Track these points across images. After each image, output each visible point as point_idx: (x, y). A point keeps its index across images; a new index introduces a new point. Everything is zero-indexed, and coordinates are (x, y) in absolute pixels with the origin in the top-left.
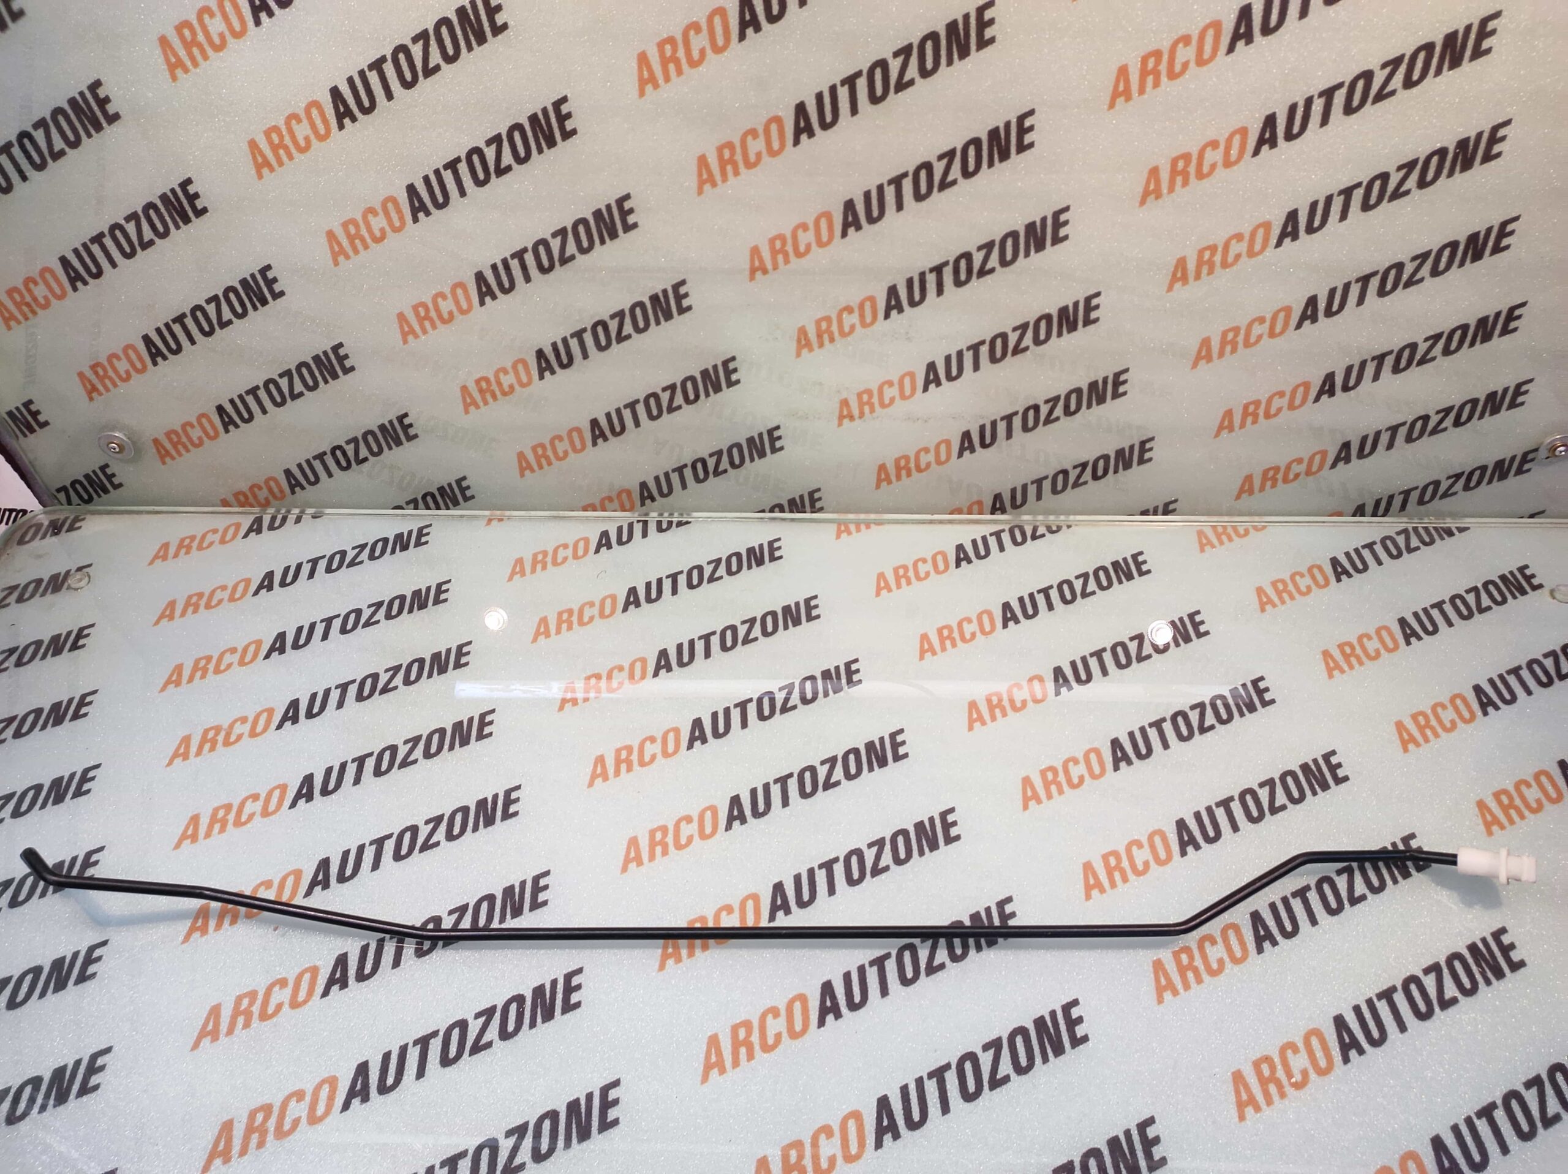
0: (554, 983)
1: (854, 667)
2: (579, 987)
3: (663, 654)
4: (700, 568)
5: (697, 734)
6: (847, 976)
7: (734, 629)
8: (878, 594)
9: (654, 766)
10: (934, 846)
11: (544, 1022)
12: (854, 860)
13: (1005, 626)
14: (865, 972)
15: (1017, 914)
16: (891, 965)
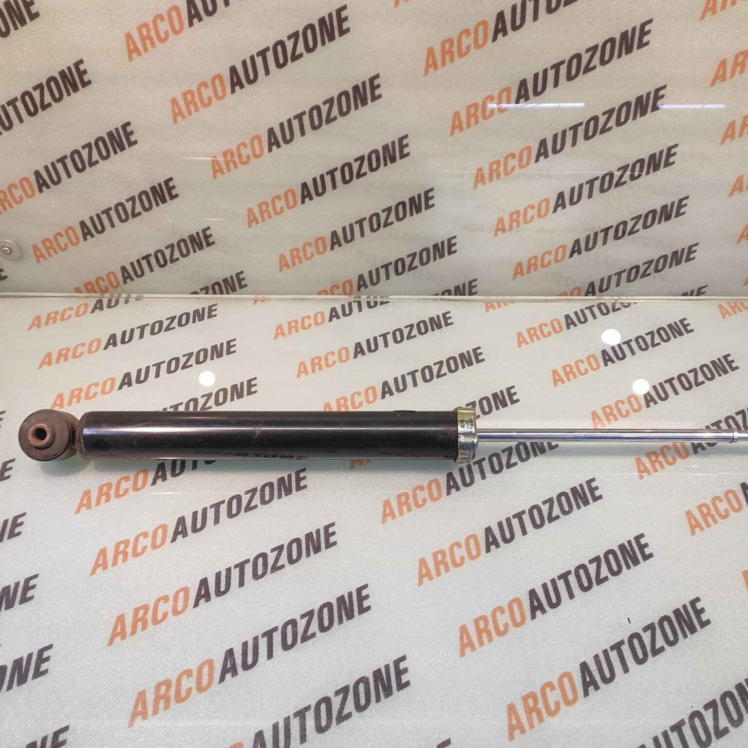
0: (350, 595)
1: (512, 391)
2: (367, 597)
3: (385, 384)
4: (400, 330)
6: (545, 586)
7: (430, 368)
8: (520, 346)
10: (586, 503)
11: (348, 620)
12: (535, 512)
14: (556, 583)
15: (649, 544)
16: (572, 579)
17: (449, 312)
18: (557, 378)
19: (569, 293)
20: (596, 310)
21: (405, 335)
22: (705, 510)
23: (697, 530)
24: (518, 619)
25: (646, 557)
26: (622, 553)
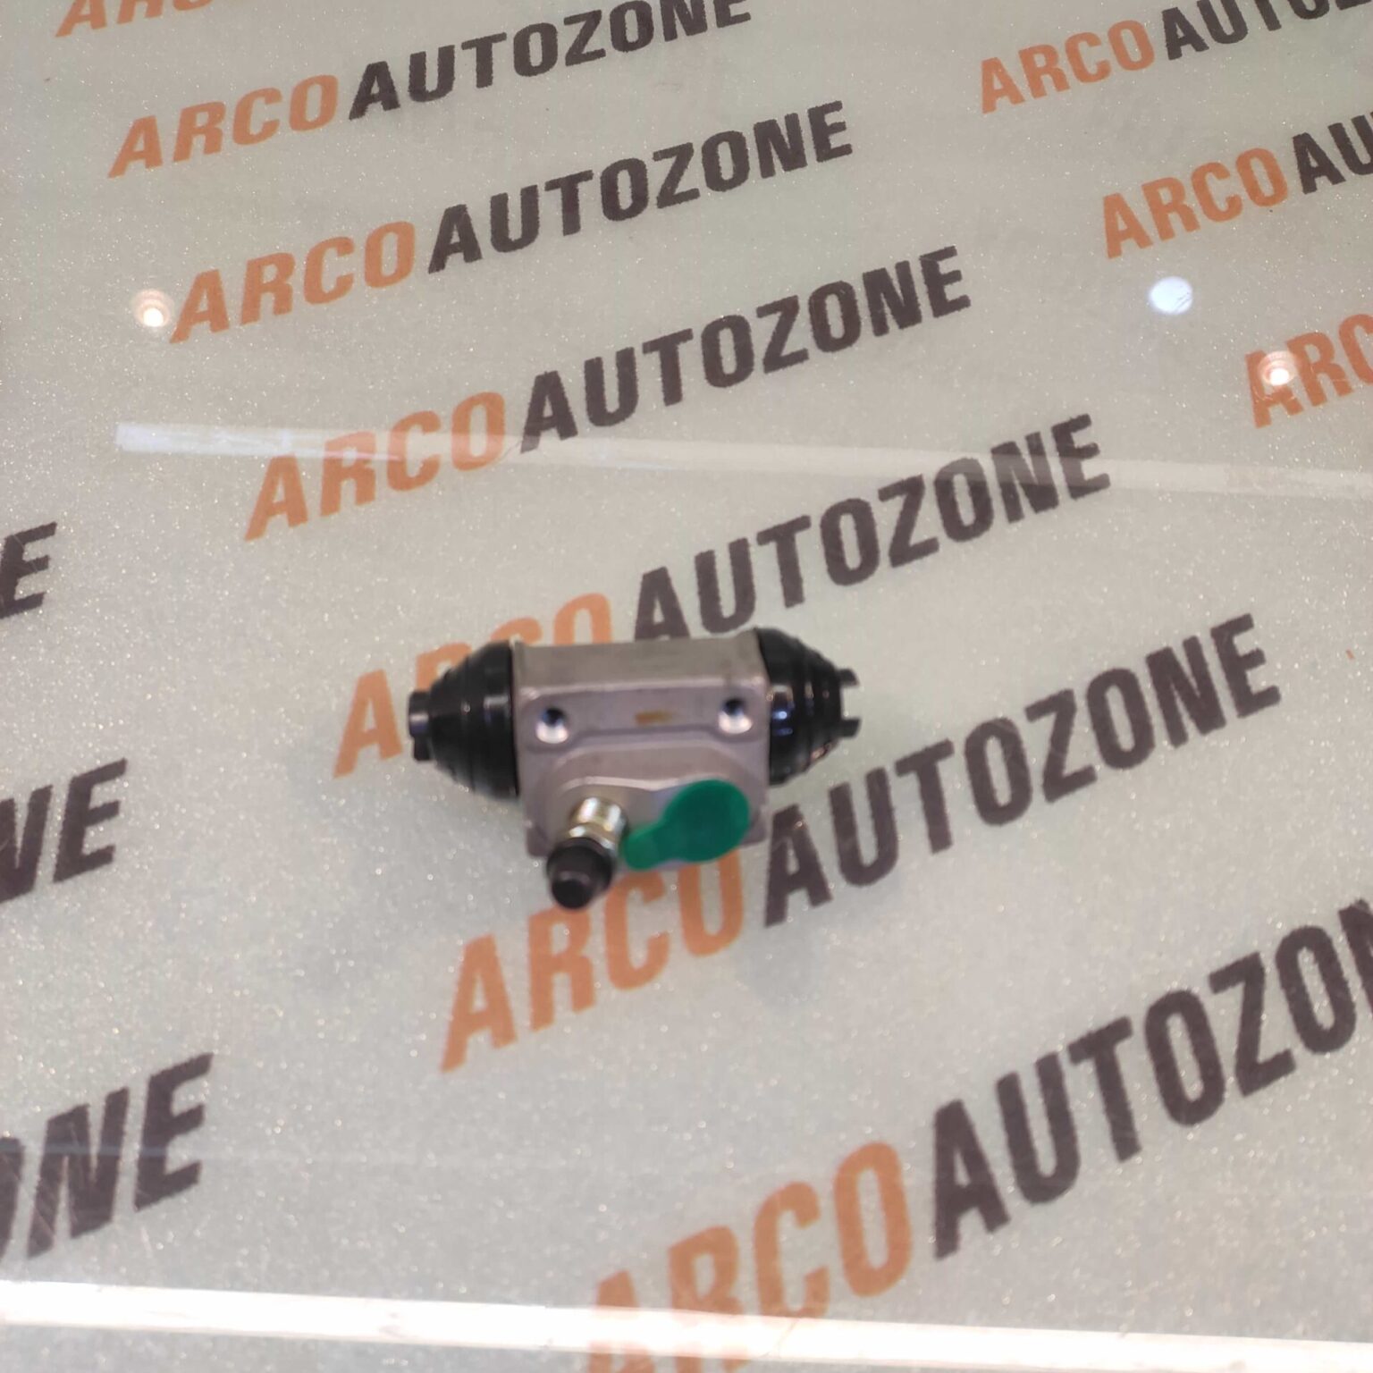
0: (117, 1103)
1: (945, 267)
2: (194, 1118)
3: (456, 218)
4: (548, 32)
5: (548, 411)
6: (1008, 1090)
7: (636, 169)
8: (988, 106)
9: (433, 488)
10: (1209, 718)
11: (77, 1230)
12: (994, 750)
13: (1309, 186)
18: (1122, 226)
24: (876, 1252)
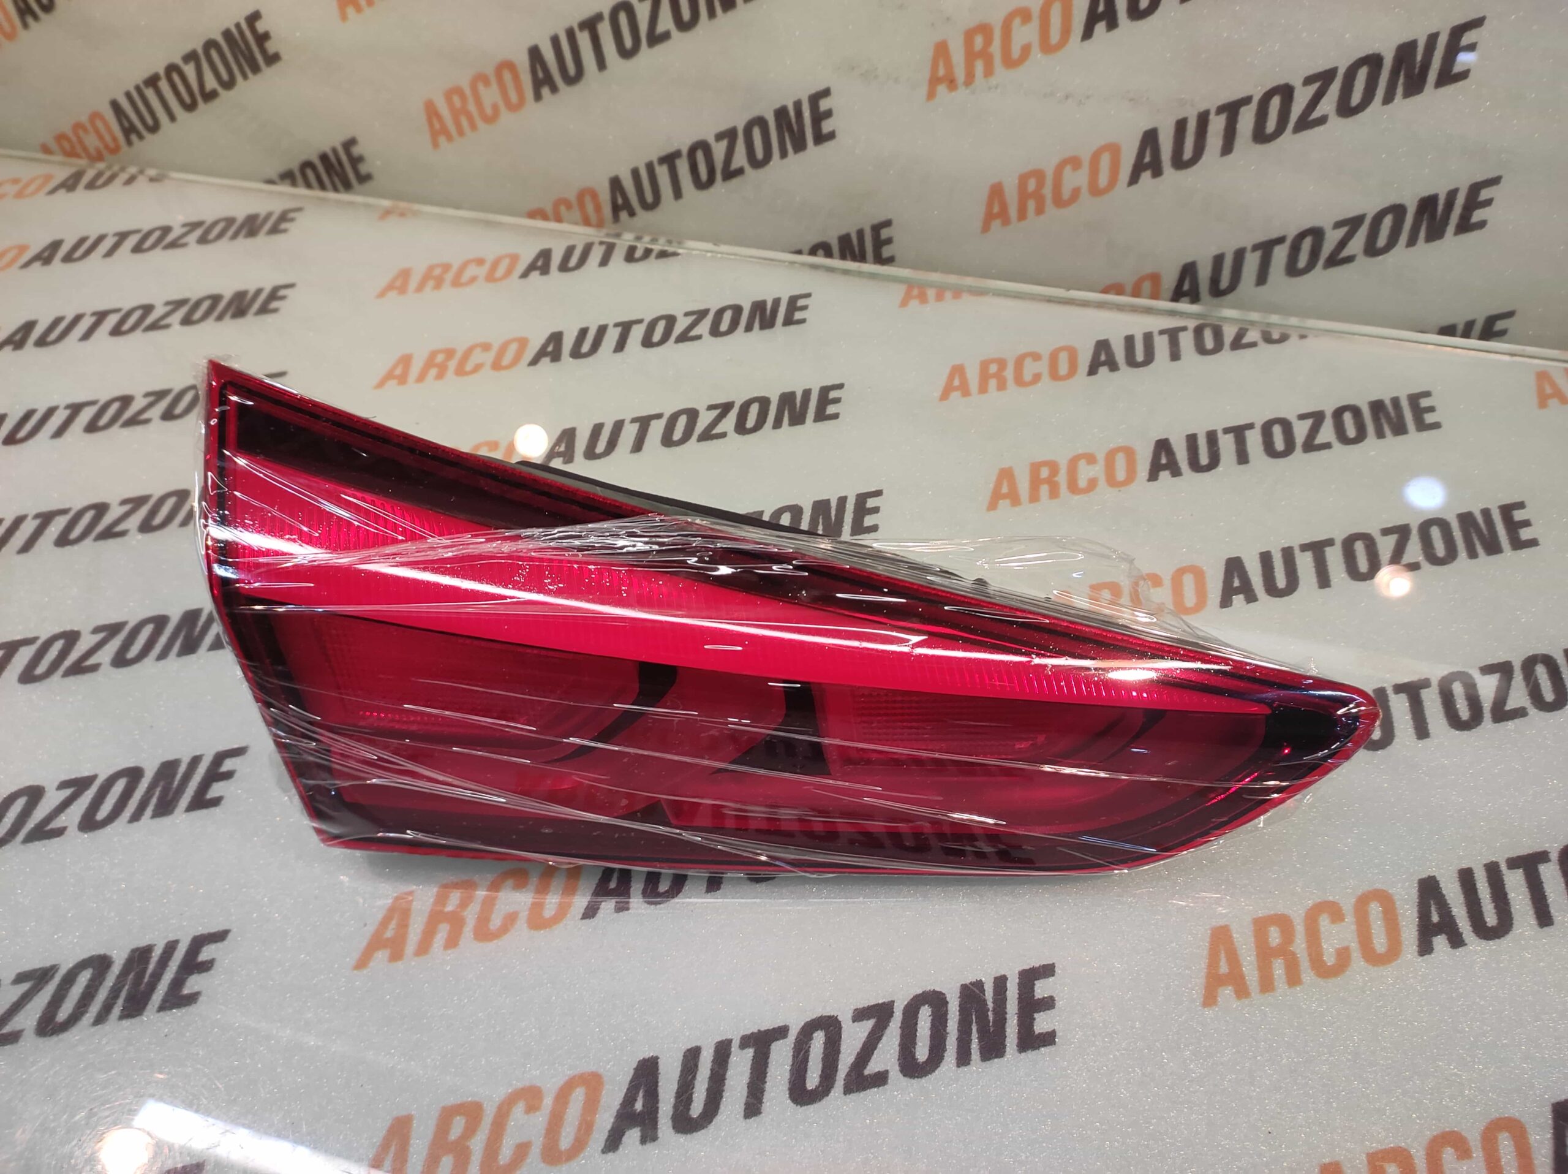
14: (728, 1056)
15: (1059, 1004)
16: (781, 1055)
17: (808, 295)
19: (1129, 288)
20: (1186, 341)
21: (678, 329)
22: (1274, 936)
23: (1226, 993)
25: (1031, 1041)
26: (964, 1010)
